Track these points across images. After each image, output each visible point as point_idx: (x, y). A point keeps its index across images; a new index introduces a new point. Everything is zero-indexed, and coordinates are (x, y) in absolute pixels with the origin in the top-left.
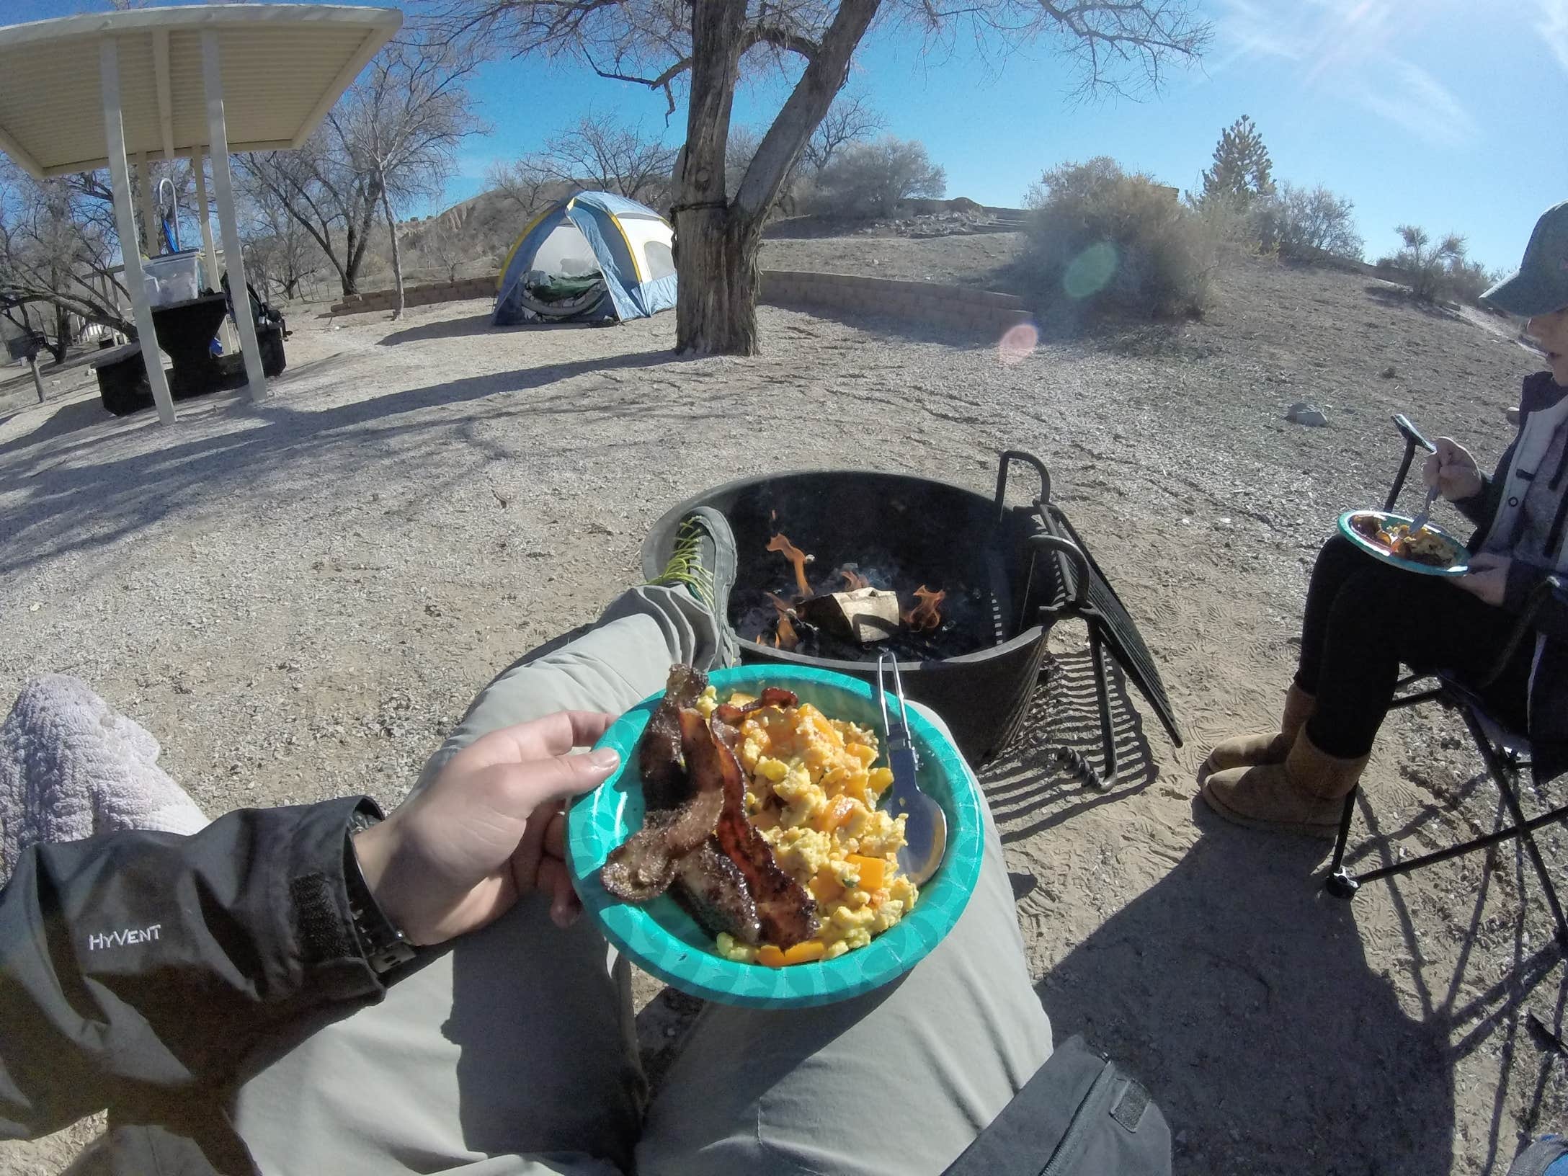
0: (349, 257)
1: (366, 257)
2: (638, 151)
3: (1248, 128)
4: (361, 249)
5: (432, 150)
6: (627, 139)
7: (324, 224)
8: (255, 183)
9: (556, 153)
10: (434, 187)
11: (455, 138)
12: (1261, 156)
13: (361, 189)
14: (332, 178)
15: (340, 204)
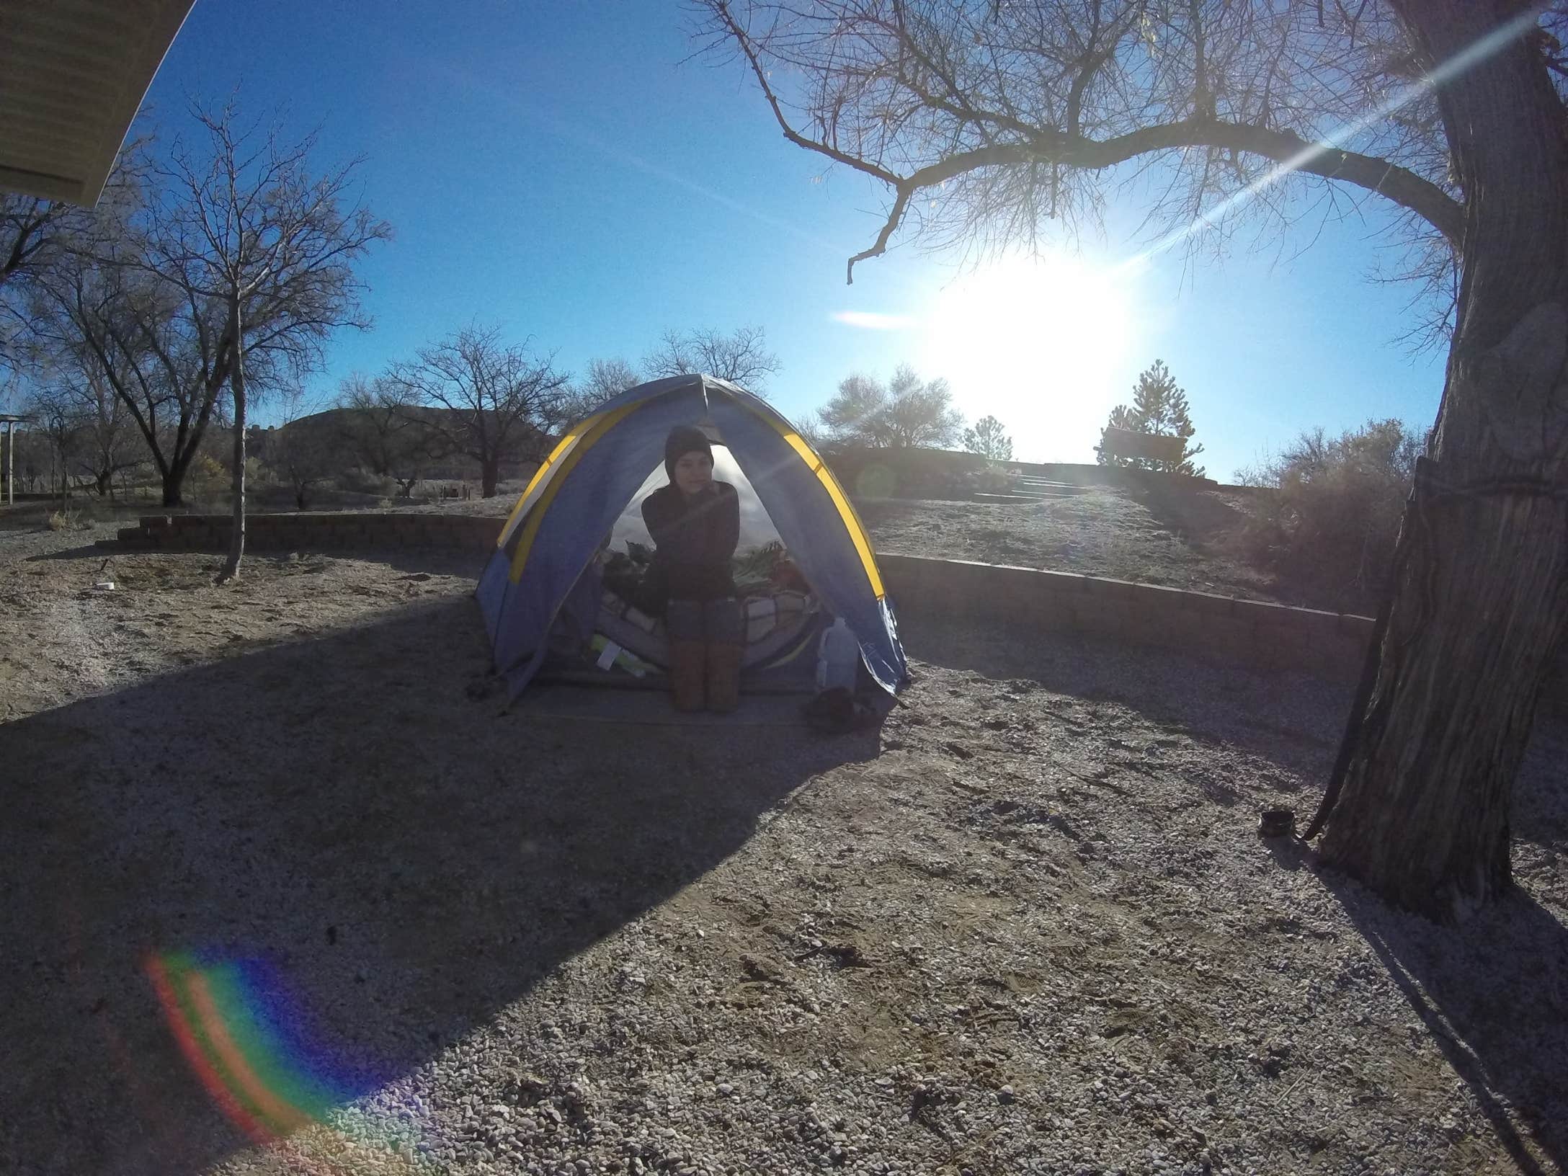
0: (177, 454)
1: (199, 455)
2: (520, 375)
3: (1162, 373)
4: (194, 444)
5: (298, 336)
6: (512, 361)
7: (151, 406)
8: (79, 337)
9: (431, 368)
10: (293, 383)
11: (327, 327)
12: (1179, 398)
13: (205, 371)
14: (173, 351)
15: (176, 385)
